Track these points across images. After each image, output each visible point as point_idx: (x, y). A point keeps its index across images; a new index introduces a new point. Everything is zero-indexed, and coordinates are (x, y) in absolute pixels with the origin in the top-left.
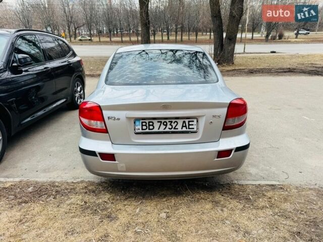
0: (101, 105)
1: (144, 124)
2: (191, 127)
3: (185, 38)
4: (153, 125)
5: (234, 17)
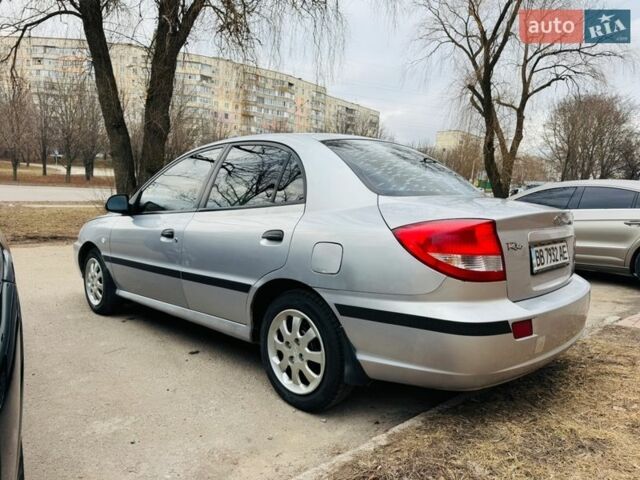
1: (537, 254)
2: (565, 255)
4: (543, 256)
5: (155, 131)
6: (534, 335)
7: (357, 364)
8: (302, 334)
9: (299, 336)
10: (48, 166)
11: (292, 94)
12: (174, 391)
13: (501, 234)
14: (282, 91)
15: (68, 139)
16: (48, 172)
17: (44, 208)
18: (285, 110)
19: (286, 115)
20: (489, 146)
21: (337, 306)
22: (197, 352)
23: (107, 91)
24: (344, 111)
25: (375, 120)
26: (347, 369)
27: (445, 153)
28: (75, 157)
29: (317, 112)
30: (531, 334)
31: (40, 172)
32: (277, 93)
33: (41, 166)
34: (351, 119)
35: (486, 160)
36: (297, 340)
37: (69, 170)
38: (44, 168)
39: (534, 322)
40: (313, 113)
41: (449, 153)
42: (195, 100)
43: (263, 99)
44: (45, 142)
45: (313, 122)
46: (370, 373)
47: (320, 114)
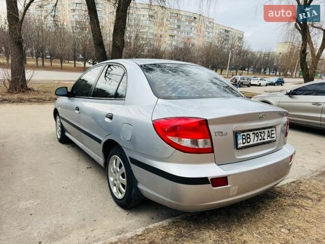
0: (207, 118)
1: (244, 137)
2: (273, 136)
3: (47, 64)
4: (249, 138)
5: (117, 47)
6: (229, 186)
7: (138, 190)
8: (120, 169)
9: (118, 169)
10: (76, 62)
11: (196, 23)
12: (66, 189)
13: (211, 127)
14: (190, 22)
15: (84, 49)
16: (76, 65)
17: (70, 84)
18: (191, 32)
19: (192, 35)
20: (304, 52)
21: (130, 158)
22: (90, 168)
23: (95, 27)
24: (224, 31)
25: (241, 36)
26: (133, 191)
27: (281, 55)
28: (88, 58)
29: (209, 33)
30: (227, 184)
31: (73, 65)
32: (187, 23)
33: (73, 62)
34: (227, 36)
35: (301, 60)
36: (117, 171)
37: (85, 64)
38: (75, 63)
39: (228, 178)
40: (207, 33)
41: (283, 55)
42: (146, 28)
43: (180, 26)
44: (75, 50)
45: (206, 38)
46: (145, 194)
47: (211, 34)
